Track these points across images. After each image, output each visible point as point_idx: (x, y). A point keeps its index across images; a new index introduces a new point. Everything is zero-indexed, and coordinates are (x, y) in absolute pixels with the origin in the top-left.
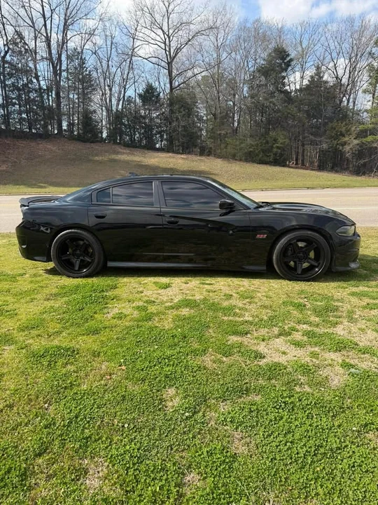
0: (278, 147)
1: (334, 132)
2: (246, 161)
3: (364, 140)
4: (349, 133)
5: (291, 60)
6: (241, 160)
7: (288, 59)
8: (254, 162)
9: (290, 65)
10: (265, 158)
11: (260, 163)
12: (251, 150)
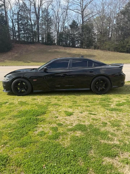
0: (128, 45)
10: (123, 50)
12: (117, 46)
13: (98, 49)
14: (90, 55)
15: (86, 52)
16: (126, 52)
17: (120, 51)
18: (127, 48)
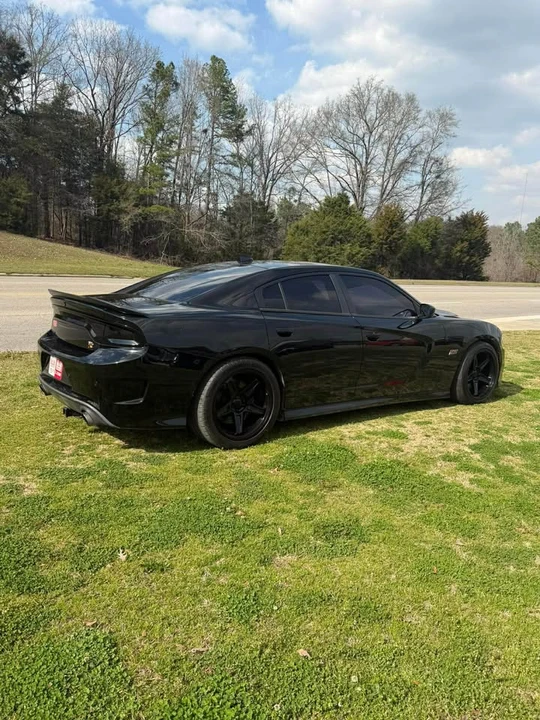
0: (18, 204)
1: (103, 191)
3: (147, 209)
4: (124, 196)
5: (27, 64)
7: (23, 60)
9: (26, 71)
16: (11, 227)
18: (16, 215)
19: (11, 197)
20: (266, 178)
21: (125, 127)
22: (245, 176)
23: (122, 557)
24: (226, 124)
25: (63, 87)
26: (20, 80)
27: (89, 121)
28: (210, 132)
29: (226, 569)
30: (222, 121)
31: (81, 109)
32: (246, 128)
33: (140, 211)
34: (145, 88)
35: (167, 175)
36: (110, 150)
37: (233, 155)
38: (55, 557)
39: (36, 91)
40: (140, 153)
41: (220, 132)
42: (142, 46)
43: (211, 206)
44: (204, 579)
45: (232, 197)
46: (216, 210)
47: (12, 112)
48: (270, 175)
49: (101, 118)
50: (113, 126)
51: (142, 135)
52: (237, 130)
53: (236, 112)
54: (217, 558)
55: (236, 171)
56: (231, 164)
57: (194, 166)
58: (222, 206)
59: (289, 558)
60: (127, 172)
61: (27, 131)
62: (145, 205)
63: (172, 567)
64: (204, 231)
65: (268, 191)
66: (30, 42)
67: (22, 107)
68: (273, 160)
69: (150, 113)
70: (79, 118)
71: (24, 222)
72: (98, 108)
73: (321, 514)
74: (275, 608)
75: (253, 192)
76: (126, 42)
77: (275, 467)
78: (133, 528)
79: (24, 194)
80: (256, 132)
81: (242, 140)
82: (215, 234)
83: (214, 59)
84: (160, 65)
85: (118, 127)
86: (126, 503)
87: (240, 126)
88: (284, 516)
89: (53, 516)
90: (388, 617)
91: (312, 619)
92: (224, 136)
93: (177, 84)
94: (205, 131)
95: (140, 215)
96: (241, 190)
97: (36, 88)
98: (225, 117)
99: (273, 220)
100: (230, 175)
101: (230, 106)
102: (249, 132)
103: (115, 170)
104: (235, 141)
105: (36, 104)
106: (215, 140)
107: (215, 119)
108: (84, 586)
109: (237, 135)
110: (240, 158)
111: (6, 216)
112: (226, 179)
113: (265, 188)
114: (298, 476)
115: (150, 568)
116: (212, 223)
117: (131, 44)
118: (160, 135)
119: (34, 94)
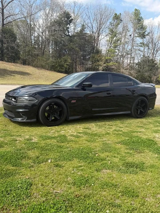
0: (67, 65)
1: (94, 59)
2: (51, 70)
3: (108, 64)
4: (101, 60)
5: (72, 20)
6: (47, 70)
7: (71, 18)
8: (55, 71)
9: (72, 22)
10: (61, 70)
11: (58, 72)
12: (53, 64)
13: (28, 65)
14: (22, 72)
15: (12, 67)
16: (64, 72)
17: (58, 70)
18: (66, 68)
19: (65, 62)
20: (154, 50)
21: (103, 37)
22: (145, 50)
23: (49, 161)
24: (139, 32)
25: (83, 25)
26: (70, 25)
27: (91, 36)
28: (132, 36)
29: (82, 170)
30: (137, 31)
31: (88, 32)
32: (146, 33)
33: (106, 65)
34: (110, 23)
35: (116, 52)
36: (97, 45)
37: (141, 43)
38: (29, 158)
39: (75, 28)
40: (107, 46)
41: (136, 35)
42: (109, 9)
43: (132, 62)
44: (73, 172)
45: (140, 58)
46: (133, 63)
47: (67, 35)
48: (156, 49)
49: (94, 34)
50: (98, 37)
51: (108, 39)
52: (143, 34)
53: (143, 28)
54: (81, 166)
55: (142, 49)
56: (140, 46)
57: (126, 48)
58: (136, 61)
59: (108, 171)
60: (102, 52)
61: (71, 41)
62: (107, 63)
63: (64, 166)
64: (128, 71)
65: (155, 56)
66: (74, 13)
67: (70, 34)
68: (157, 44)
69: (112, 31)
70: (87, 35)
71: (68, 70)
72: (94, 31)
73: (130, 160)
74: (93, 185)
75: (149, 56)
76: (104, 8)
77: (120, 143)
78: (58, 154)
79: (69, 61)
80: (151, 34)
81: (145, 38)
82: (132, 72)
83: (136, 10)
84: (116, 14)
85: (100, 37)
86: (60, 147)
87: (144, 33)
88: (114, 158)
89: (36, 148)
90: (137, 196)
91: (105, 191)
92: (138, 37)
93: (121, 20)
94: (130, 35)
95: (106, 66)
96: (144, 56)
97: (75, 27)
98: (138, 30)
99: (156, 66)
100: (139, 50)
101: (141, 26)
102: (147, 35)
103: (98, 52)
104: (142, 38)
105: (75, 32)
106: (135, 38)
107: (135, 31)
108: (33, 167)
109: (143, 36)
110: (144, 44)
111: (63, 69)
112: (138, 52)
113: (153, 54)
114: (128, 147)
115: (57, 166)
116: (132, 68)
117: (105, 9)
118: (115, 39)
119: (74, 29)
